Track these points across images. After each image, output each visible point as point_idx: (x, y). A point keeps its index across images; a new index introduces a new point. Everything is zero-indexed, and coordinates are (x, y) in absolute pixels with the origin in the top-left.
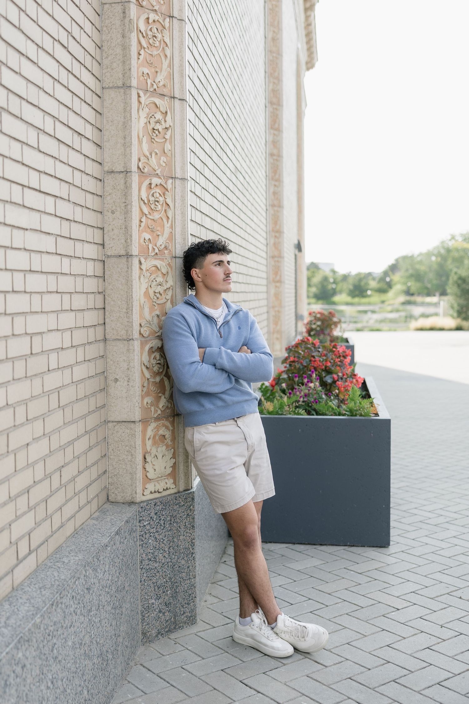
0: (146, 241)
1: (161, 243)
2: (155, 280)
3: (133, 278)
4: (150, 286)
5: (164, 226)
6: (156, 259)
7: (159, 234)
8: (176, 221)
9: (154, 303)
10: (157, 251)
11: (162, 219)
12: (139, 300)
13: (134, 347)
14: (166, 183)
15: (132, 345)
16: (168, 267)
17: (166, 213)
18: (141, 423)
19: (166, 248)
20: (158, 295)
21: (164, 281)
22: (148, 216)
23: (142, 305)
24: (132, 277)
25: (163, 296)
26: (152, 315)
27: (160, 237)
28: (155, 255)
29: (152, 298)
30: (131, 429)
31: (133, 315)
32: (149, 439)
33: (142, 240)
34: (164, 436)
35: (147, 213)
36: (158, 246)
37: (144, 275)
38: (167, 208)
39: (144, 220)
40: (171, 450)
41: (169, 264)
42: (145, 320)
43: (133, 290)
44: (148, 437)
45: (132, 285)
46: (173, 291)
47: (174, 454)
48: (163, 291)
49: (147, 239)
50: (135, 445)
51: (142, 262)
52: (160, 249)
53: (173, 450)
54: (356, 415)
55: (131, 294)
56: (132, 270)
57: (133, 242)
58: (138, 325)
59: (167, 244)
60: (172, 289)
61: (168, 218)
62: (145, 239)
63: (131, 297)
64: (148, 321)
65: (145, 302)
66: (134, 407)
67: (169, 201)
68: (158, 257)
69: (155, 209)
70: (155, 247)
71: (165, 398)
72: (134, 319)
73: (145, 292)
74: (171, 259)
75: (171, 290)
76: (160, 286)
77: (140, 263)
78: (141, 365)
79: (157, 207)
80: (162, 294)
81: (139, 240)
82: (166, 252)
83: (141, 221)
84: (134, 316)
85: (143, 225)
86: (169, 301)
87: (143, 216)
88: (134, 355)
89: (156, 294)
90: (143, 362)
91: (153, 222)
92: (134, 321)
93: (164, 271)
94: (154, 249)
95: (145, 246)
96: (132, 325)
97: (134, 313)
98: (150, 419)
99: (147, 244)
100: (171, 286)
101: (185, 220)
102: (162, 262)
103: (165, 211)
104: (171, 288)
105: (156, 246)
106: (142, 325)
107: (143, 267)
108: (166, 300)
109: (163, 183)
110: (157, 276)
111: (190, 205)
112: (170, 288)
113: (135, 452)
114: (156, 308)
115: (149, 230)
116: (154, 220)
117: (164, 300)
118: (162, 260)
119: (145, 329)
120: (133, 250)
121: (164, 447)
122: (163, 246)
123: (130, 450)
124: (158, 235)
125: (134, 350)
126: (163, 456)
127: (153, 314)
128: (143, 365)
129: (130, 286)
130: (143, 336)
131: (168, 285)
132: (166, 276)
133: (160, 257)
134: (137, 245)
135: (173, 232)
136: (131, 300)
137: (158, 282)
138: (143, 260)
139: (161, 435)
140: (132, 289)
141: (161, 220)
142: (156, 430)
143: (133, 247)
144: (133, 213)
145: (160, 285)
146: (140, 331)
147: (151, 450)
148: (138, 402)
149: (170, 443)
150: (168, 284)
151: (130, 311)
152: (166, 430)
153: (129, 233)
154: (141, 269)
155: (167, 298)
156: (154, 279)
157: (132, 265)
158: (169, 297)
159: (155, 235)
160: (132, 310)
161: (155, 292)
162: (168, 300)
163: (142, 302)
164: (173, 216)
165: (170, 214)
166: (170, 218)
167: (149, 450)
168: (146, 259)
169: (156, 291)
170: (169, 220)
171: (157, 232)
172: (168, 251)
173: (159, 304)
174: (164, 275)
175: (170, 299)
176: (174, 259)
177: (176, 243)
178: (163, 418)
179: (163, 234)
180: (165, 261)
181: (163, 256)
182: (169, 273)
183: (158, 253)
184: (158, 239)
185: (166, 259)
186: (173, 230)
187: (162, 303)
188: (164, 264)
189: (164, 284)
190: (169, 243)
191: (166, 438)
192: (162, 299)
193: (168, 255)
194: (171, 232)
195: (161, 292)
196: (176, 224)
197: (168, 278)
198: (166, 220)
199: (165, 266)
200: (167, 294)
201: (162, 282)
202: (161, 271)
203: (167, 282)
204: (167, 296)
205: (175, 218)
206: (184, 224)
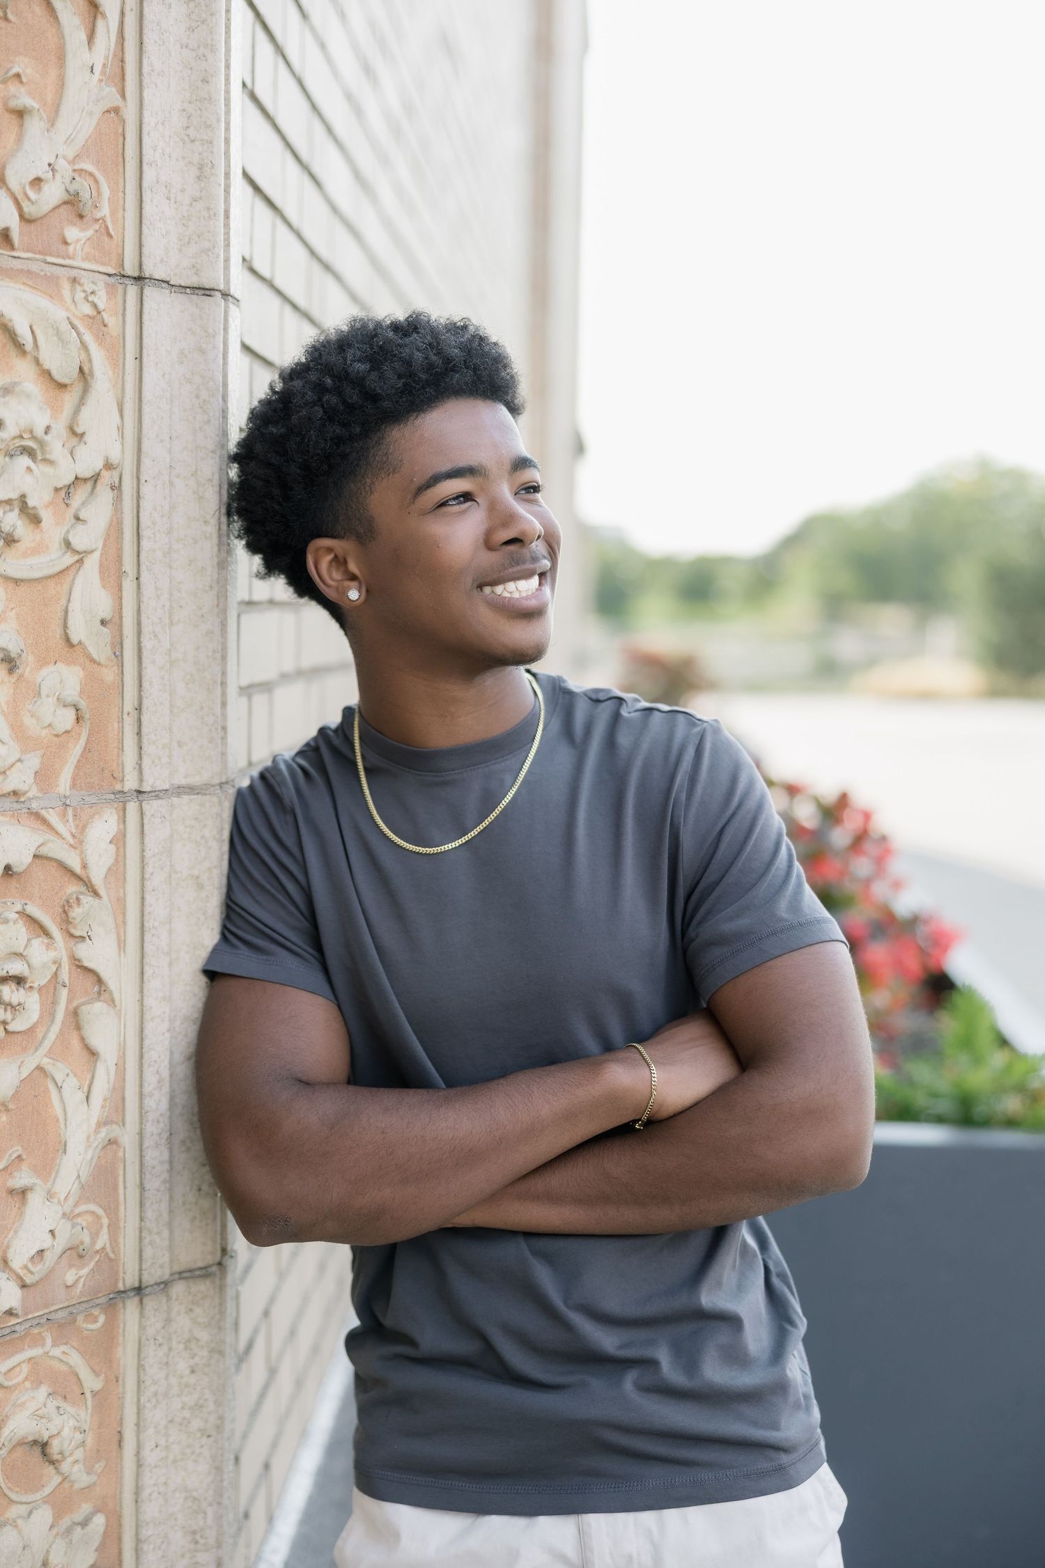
1: (41, 170)
5: (61, 57)
8: (150, 37)
11: (48, 5)
16: (88, 338)
19: (73, 205)
20: (12, 521)
21: (60, 427)
25: (52, 528)
27: (34, 126)
34: (42, 1447)
36: (13, 182)
40: (84, 1523)
41: (96, 319)
46: (118, 500)
47: (110, 1536)
48: (47, 496)
52: (27, 207)
53: (99, 1521)
54: (986, 1123)
59: (83, 185)
60: (117, 488)
61: (96, 7)
68: (17, 264)
71: (50, 1197)
74: (111, 290)
75: (105, 496)
76: (25, 461)
80: (45, 515)
82: (72, 233)
86: (92, 563)
93: (60, 362)
100: (108, 466)
101: (213, 49)
102: (43, 302)
104: (109, 477)
105: (1, 181)
108: (69, 559)
112: (96, 478)
117: (54, 559)
118: (48, 285)
121: (43, 1517)
122: (53, 193)
124: (20, 114)
131: (89, 460)
132: (70, 399)
133: (34, 267)
135: (130, 113)
137: (10, 431)
139: (21, 1443)
145: (30, 453)
149: (82, 1478)
150: (82, 451)
152: (52, 1404)
155: (79, 542)
158: (89, 536)
162: (81, 556)
164: (132, 2)
166: (110, 6)
170: (100, 24)
171: (13, 88)
172: (90, 233)
173: (17, 582)
174: (62, 386)
175: (97, 555)
176: (132, 290)
177: (145, 185)
178: (36, 1331)
179: (57, 111)
180: (66, 293)
181: (50, 259)
182: (92, 374)
183: (15, 236)
184: (20, 139)
185: (74, 281)
186: (123, 96)
187: (36, 575)
188: (58, 314)
189: (57, 446)
190: (96, 181)
191: (56, 1457)
192: (38, 550)
193: (86, 258)
194: (116, 110)
195: (31, 502)
196: (145, 62)
197: (85, 413)
198: (76, 21)
199: (65, 327)
200: (77, 518)
201: (39, 432)
202: (37, 361)
203: (76, 435)
204: (80, 527)
205: (146, 22)
206: (205, 81)
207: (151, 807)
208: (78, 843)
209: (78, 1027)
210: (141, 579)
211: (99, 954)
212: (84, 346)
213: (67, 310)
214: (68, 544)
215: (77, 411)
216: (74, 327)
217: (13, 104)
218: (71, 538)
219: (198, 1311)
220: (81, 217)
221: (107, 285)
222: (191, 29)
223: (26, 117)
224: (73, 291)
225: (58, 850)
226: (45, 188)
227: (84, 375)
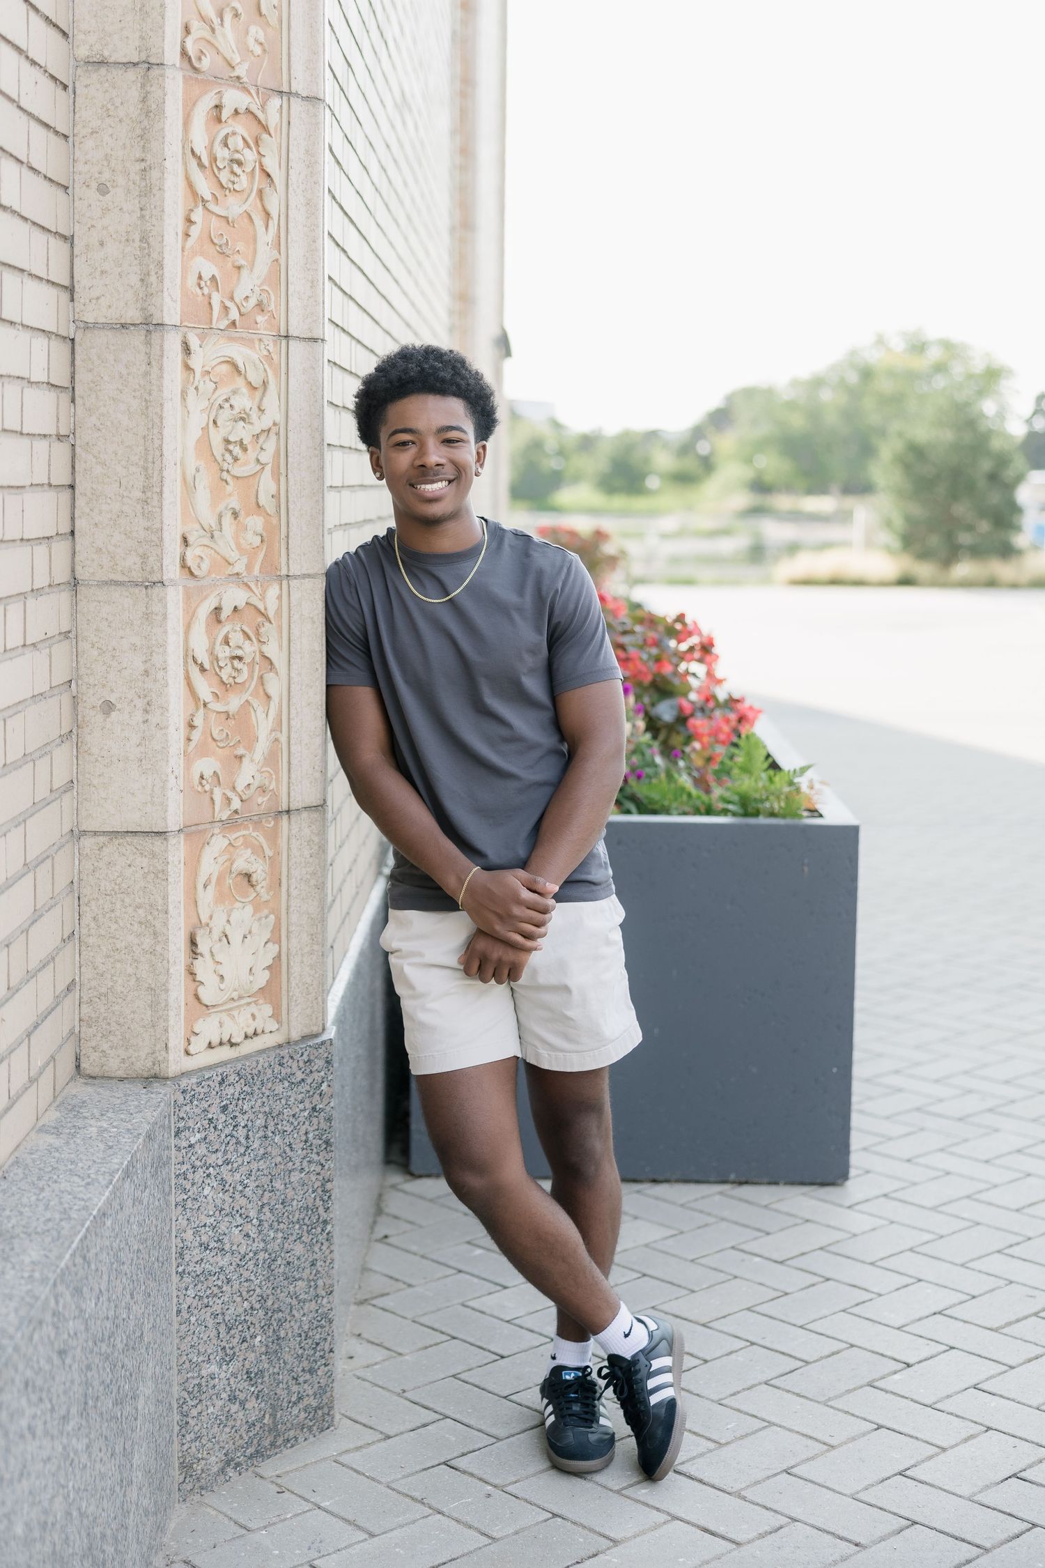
0: (203, 284)
1: (248, 293)
2: (227, 405)
3: (166, 394)
4: (215, 422)
5: (255, 240)
6: (231, 339)
7: (243, 262)
8: (291, 225)
9: (225, 475)
10: (234, 314)
11: (250, 217)
12: (182, 464)
13: (165, 607)
14: (263, 107)
15: (160, 601)
16: (266, 366)
17: (261, 199)
18: (182, 836)
19: (260, 306)
20: (237, 450)
21: (255, 407)
22: (211, 206)
23: (189, 479)
24: (161, 390)
25: (252, 454)
26: (218, 510)
27: (245, 272)
28: (228, 326)
29: (219, 458)
30: (154, 855)
31: (165, 508)
32: (205, 887)
33: (192, 280)
34: (248, 876)
35: (208, 197)
36: (237, 300)
37: (196, 388)
38: (265, 183)
39: (198, 215)
40: (266, 917)
41: (270, 357)
42: (197, 526)
43: (166, 432)
44: (201, 880)
45: (161, 418)
46: (278, 439)
47: (277, 928)
48: (250, 439)
49: (206, 276)
50: (166, 904)
51: (192, 348)
52: (243, 310)
53: (272, 917)
54: (757, 814)
55: (157, 443)
56: (161, 369)
57: (167, 283)
58: (179, 540)
59: (265, 298)
60: (278, 434)
61: (268, 214)
62: (200, 277)
63: (158, 453)
64: (207, 527)
65: (198, 470)
66: (163, 788)
67: (271, 164)
68: (237, 335)
69: (230, 186)
70: (228, 304)
71: (252, 761)
72: (166, 521)
73: (198, 441)
74: (275, 342)
75: (273, 437)
76: (241, 423)
77: (187, 350)
78: (186, 663)
79: (236, 179)
80: (249, 447)
81: (184, 278)
82: (260, 319)
83: (190, 221)
84: (166, 512)
85: (195, 231)
86: (268, 469)
87: (196, 206)
88: (165, 632)
89: (231, 447)
90: (190, 653)
91: (224, 223)
92: (165, 528)
93: (255, 378)
94: (226, 308)
95: (200, 298)
96: (161, 539)
97: (166, 503)
98: (208, 826)
99: (206, 291)
100: (275, 424)
102: (249, 352)
103: (260, 193)
104: (274, 429)
105: (232, 299)
106: (191, 539)
107: (196, 362)
108: (259, 467)
109: (254, 108)
110: (235, 392)
112: (269, 430)
113: (165, 924)
114: (229, 489)
115: (212, 250)
116: (226, 218)
117: (252, 468)
118: (249, 343)
119: (198, 551)
120: (165, 309)
121: (249, 909)
122: (253, 302)
123: (150, 917)
124: (239, 268)
125: (165, 616)
126: (245, 937)
127: (221, 507)
128: (190, 661)
129: (157, 420)
130: (191, 573)
131: (266, 422)
132: (258, 394)
133: (244, 335)
134: (178, 294)
135: (283, 262)
136: (158, 463)
137: (237, 410)
138: (194, 342)
139: (240, 873)
140: (162, 427)
141: (246, 220)
142: (225, 857)
143: (167, 300)
144: (167, 195)
145: (243, 419)
146: (183, 559)
147: (211, 917)
148: (176, 773)
149: (265, 896)
150: (263, 417)
151: (155, 497)
152: (253, 858)
153: (155, 255)
154: (187, 367)
155: (263, 460)
156: (227, 400)
157: (162, 356)
158: (266, 457)
159: (230, 264)
160: (161, 493)
161: (227, 442)
162: (264, 465)
163: (191, 471)
164: (283, 210)
165: (274, 204)
166: (274, 214)
167: (204, 919)
168: (202, 338)
169: (232, 439)
170: (270, 222)
171: (236, 257)
172: (266, 318)
173: (238, 478)
174: (255, 388)
175: (270, 465)
176: (284, 342)
177: (289, 293)
178: (246, 823)
179: (253, 265)
180: (257, 346)
181: (250, 331)
182: (268, 383)
183: (237, 323)
184: (239, 279)
185: (260, 340)
186: (280, 254)
187: (246, 475)
188: (255, 356)
189: (254, 415)
190: (269, 294)
191: (254, 883)
192: (245, 464)
193: (265, 329)
194: (277, 260)
195: (245, 442)
196: (289, 237)
197: (265, 400)
198: (262, 223)
199: (258, 362)
200: (262, 449)
201: (247, 410)
202: (246, 379)
203: (261, 410)
204: (263, 453)
205: (289, 219)
206: (314, 241)
207: (293, 583)
208: (263, 598)
209: (263, 684)
210: (288, 476)
211: (272, 650)
212: (265, 370)
213: (257, 354)
214: (258, 460)
215: (261, 399)
216: (261, 362)
217: (237, 264)
218: (259, 458)
219: (314, 827)
220: (263, 311)
221: (274, 341)
222: (308, 218)
223: (242, 270)
224: (260, 345)
225: (255, 601)
226: (250, 300)
227: (265, 384)
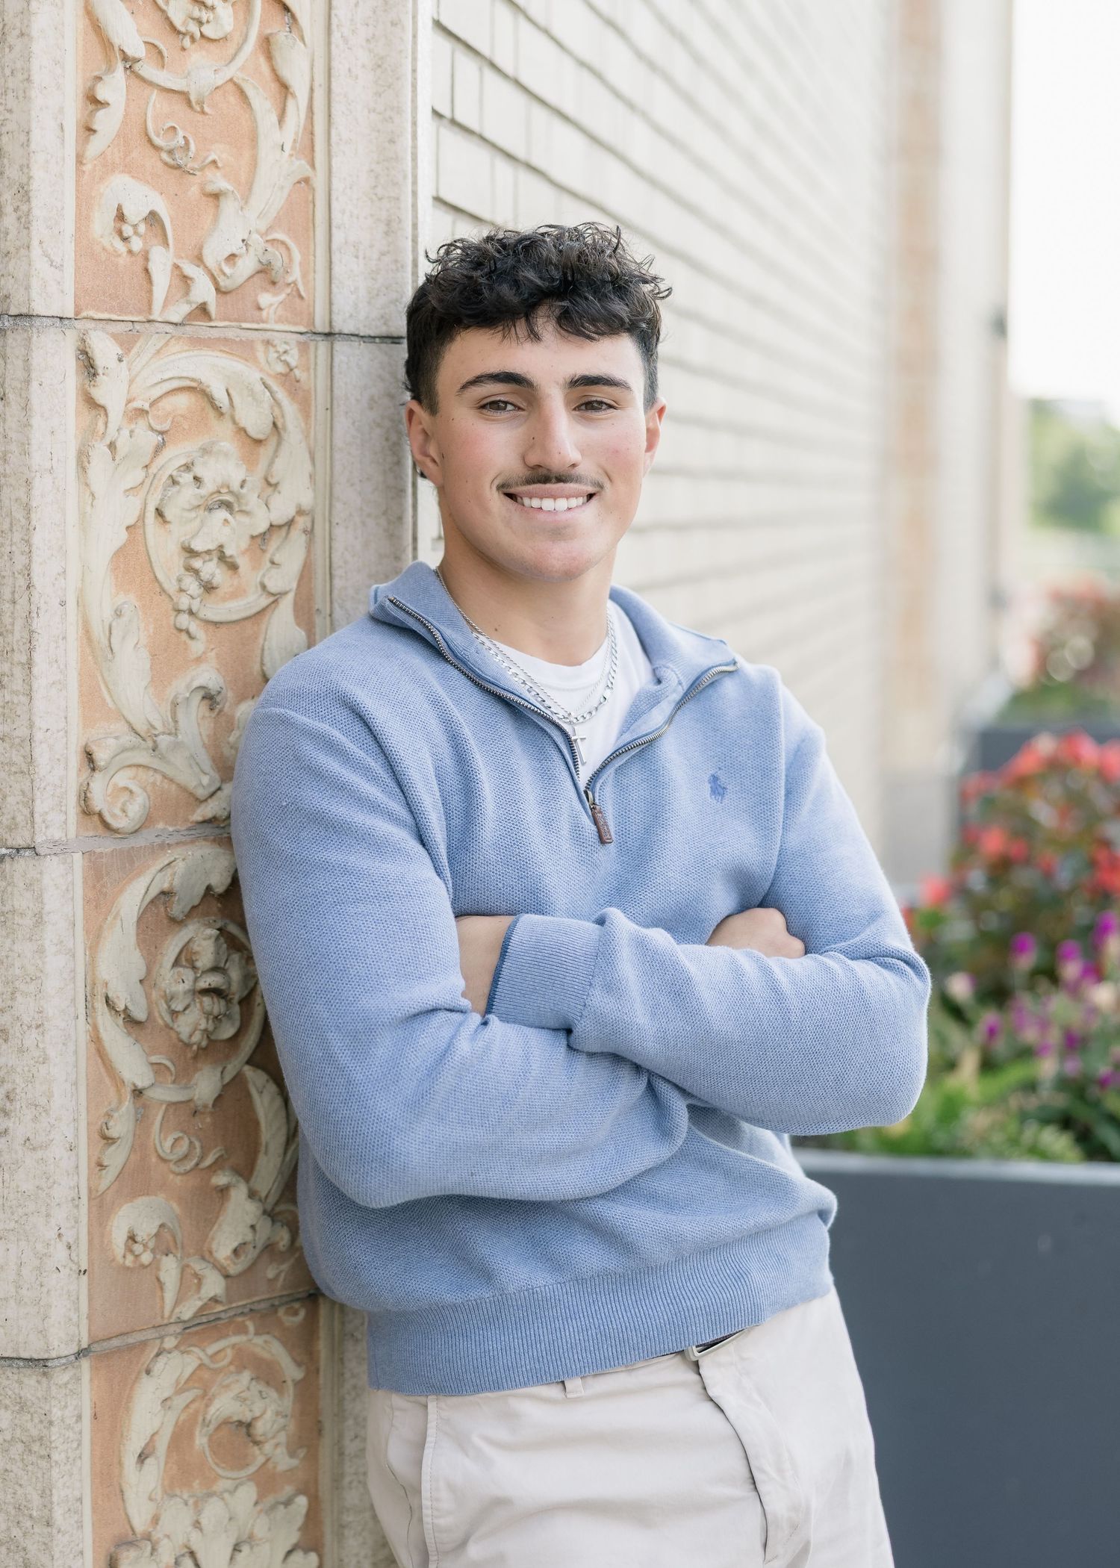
0: (128, 230)
1: (236, 247)
2: (187, 478)
3: (38, 459)
4: (159, 513)
5: (254, 139)
6: (197, 342)
7: (221, 183)
8: (337, 109)
9: (184, 620)
10: (203, 291)
11: (242, 93)
12: (80, 603)
13: (39, 899)
15: (29, 886)
16: (281, 395)
17: (269, 57)
18: (85, 1364)
19: (267, 275)
20: (210, 569)
21: (256, 480)
22: (147, 70)
23: (98, 632)
24: (26, 453)
25: (249, 574)
26: (170, 693)
27: (228, 206)
28: (190, 316)
29: (171, 587)
30: (22, 1406)
31: (38, 696)
32: (142, 1458)
33: (102, 224)
34: (246, 1427)
35: (135, 47)
36: (210, 260)
37: (112, 446)
38: (278, 27)
39: (115, 88)
40: (288, 1503)
41: (288, 378)
42: (120, 727)
43: (37, 539)
44: (134, 1445)
45: (28, 509)
46: (311, 543)
47: (312, 1518)
48: (244, 543)
49: (135, 212)
50: (48, 1506)
51: (100, 362)
52: (223, 283)
53: (302, 1501)
55: (20, 561)
56: (26, 408)
57: (38, 230)
58: (75, 759)
59: (277, 257)
60: (309, 532)
61: (284, 88)
62: (121, 217)
63: (21, 582)
64: (141, 728)
65: (118, 613)
66: (39, 1270)
68: (215, 333)
69: (193, 28)
70: (189, 269)
71: (252, 1195)
72: (40, 723)
73: (120, 553)
74: (303, 348)
75: (298, 539)
76: (222, 514)
77: (89, 367)
78: (89, 1009)
79: (205, 15)
80: (243, 562)
81: (82, 218)
82: (266, 299)
83: (94, 102)
84: (39, 705)
85: (107, 122)
86: (287, 605)
87: (110, 69)
88: (41, 951)
89: (197, 563)
90: (100, 991)
91: (179, 107)
92: (38, 736)
93: (255, 420)
94: (186, 280)
95: (124, 260)
96: (30, 760)
97: (40, 685)
98: (150, 1334)
99: (137, 244)
100: (300, 512)
101: (399, 110)
102: (236, 366)
103: (267, 44)
104: (302, 522)
105: (199, 259)
106: (101, 756)
107: (111, 391)
108: (265, 601)
110: (205, 451)
111: (438, 25)
112: (290, 523)
113: (47, 1547)
114: (197, 647)
115: (151, 162)
116: (184, 95)
117: (255, 601)
118: (243, 349)
119: (123, 779)
120: (35, 283)
121: (248, 1493)
122: (247, 266)
123: (16, 1532)
124: (216, 196)
125: (39, 920)
126: (236, 1549)
127: (180, 686)
128: (100, 1005)
129: (19, 515)
130: (106, 825)
131: (282, 508)
132: (265, 453)
133: (230, 334)
134: (67, 251)
135: (319, 181)
136: (22, 602)
137: (209, 487)
138: (104, 349)
139: (226, 1422)
140: (29, 529)
141: (233, 99)
142: (189, 1396)
143: (40, 264)
144: (37, 47)
145: (227, 505)
146: (84, 797)
147: (156, 1520)
148: (69, 1236)
149: (284, 1461)
150: (276, 500)
151: (18, 672)
152: (256, 1387)
153: (12, 172)
154: (92, 404)
155: (274, 585)
156: (188, 467)
157: (28, 382)
158: (284, 578)
159: (194, 190)
160: (29, 665)
161: (191, 553)
162: (276, 598)
163: (101, 612)
164: (320, 79)
165: (297, 67)
166: (299, 86)
167: (140, 1522)
168: (127, 343)
169: (198, 545)
170: (290, 103)
171: (210, 174)
172: (282, 297)
173: (217, 624)
174: (258, 442)
175: (290, 597)
176: (323, 346)
177: (334, 246)
178: (240, 1319)
179: (250, 189)
180: (260, 354)
181: (245, 325)
182: (285, 428)
183: (212, 309)
184: (216, 219)
185: (268, 343)
186: (313, 166)
187: (235, 617)
188: (253, 376)
189: (252, 499)
190: (288, 249)
191: (259, 1438)
192: (236, 594)
193: (279, 320)
194: (306, 180)
195: (228, 552)
196: (333, 132)
197: (279, 464)
198: (268, 105)
199: (259, 387)
200: (273, 563)
201: (235, 487)
202: (234, 422)
203: (271, 485)
204: (274, 571)
205: (333, 96)
206: (392, 141)
210: (333, 615)
212: (277, 402)
213: (261, 370)
214: (264, 587)
215: (271, 463)
216: (266, 386)
217: (211, 188)
218: (266, 582)
220: (274, 283)
221: (299, 343)
222: (378, 94)
223: (222, 198)
224: (266, 352)
226: (240, 262)
227: (277, 429)
